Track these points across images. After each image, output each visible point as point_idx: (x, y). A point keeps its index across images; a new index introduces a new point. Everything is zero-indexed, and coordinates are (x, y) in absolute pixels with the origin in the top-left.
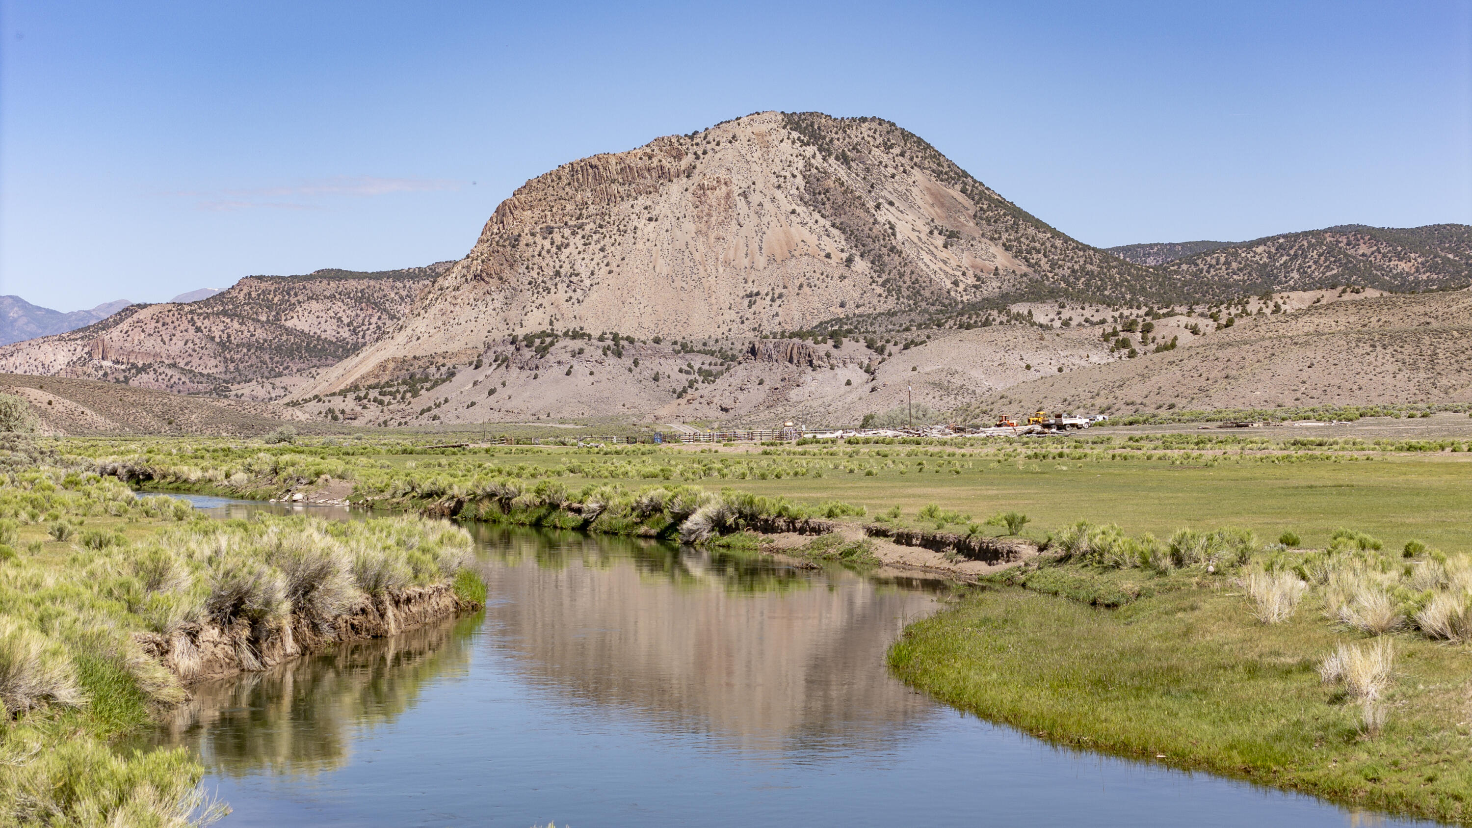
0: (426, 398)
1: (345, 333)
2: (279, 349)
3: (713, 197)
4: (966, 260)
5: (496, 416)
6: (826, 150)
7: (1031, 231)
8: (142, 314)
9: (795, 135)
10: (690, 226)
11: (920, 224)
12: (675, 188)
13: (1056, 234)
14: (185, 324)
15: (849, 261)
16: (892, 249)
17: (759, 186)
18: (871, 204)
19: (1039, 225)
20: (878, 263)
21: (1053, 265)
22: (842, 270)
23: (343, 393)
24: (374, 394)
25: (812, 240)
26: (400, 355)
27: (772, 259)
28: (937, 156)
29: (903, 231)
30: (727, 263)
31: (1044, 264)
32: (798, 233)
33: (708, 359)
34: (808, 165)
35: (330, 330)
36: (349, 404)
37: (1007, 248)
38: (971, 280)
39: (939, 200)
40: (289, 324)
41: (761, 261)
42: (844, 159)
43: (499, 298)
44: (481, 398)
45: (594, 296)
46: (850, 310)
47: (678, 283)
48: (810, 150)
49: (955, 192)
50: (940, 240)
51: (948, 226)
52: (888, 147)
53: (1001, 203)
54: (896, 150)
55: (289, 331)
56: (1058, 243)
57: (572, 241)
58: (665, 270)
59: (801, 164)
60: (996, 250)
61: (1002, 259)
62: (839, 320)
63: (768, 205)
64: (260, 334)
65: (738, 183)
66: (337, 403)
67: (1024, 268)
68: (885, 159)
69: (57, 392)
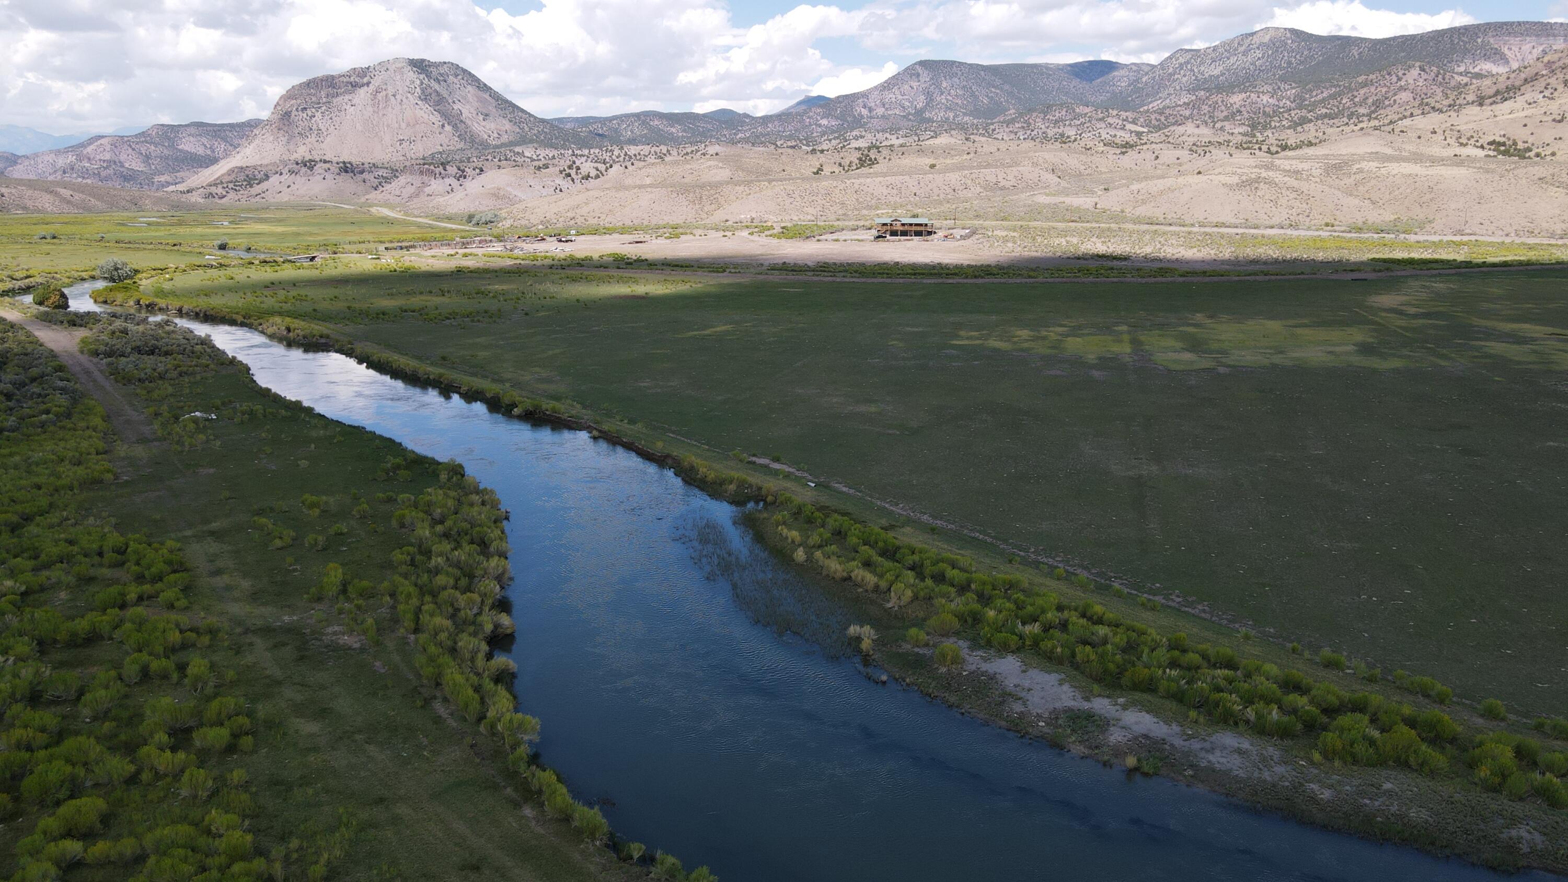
0: (257, 189)
3: (380, 96)
4: (493, 126)
6: (429, 77)
7: (520, 114)
8: (102, 141)
9: (415, 69)
10: (370, 109)
11: (472, 110)
12: (362, 91)
13: (530, 115)
14: (126, 147)
15: (443, 126)
16: (462, 121)
17: (400, 92)
18: (450, 101)
19: (523, 111)
20: (455, 127)
21: (530, 129)
22: (440, 129)
23: (216, 185)
24: (231, 185)
25: (426, 116)
26: (239, 165)
27: (408, 125)
28: (478, 80)
29: (465, 113)
31: (527, 129)
32: (420, 113)
33: (385, 171)
34: (422, 83)
35: (201, 151)
36: (220, 190)
37: (511, 121)
38: (496, 135)
39: (480, 100)
40: (180, 147)
41: (403, 125)
42: (439, 81)
43: (285, 139)
44: (285, 189)
45: (328, 139)
46: (445, 147)
47: (367, 134)
48: (422, 76)
49: (487, 96)
50: (481, 117)
51: (484, 111)
52: (456, 76)
53: (507, 101)
54: (460, 77)
55: (181, 151)
56: (532, 119)
57: (316, 114)
58: (360, 129)
59: (418, 82)
60: (506, 122)
62: (440, 153)
63: (404, 100)
64: (166, 151)
65: (391, 91)
66: (213, 190)
67: (518, 130)
68: (455, 81)
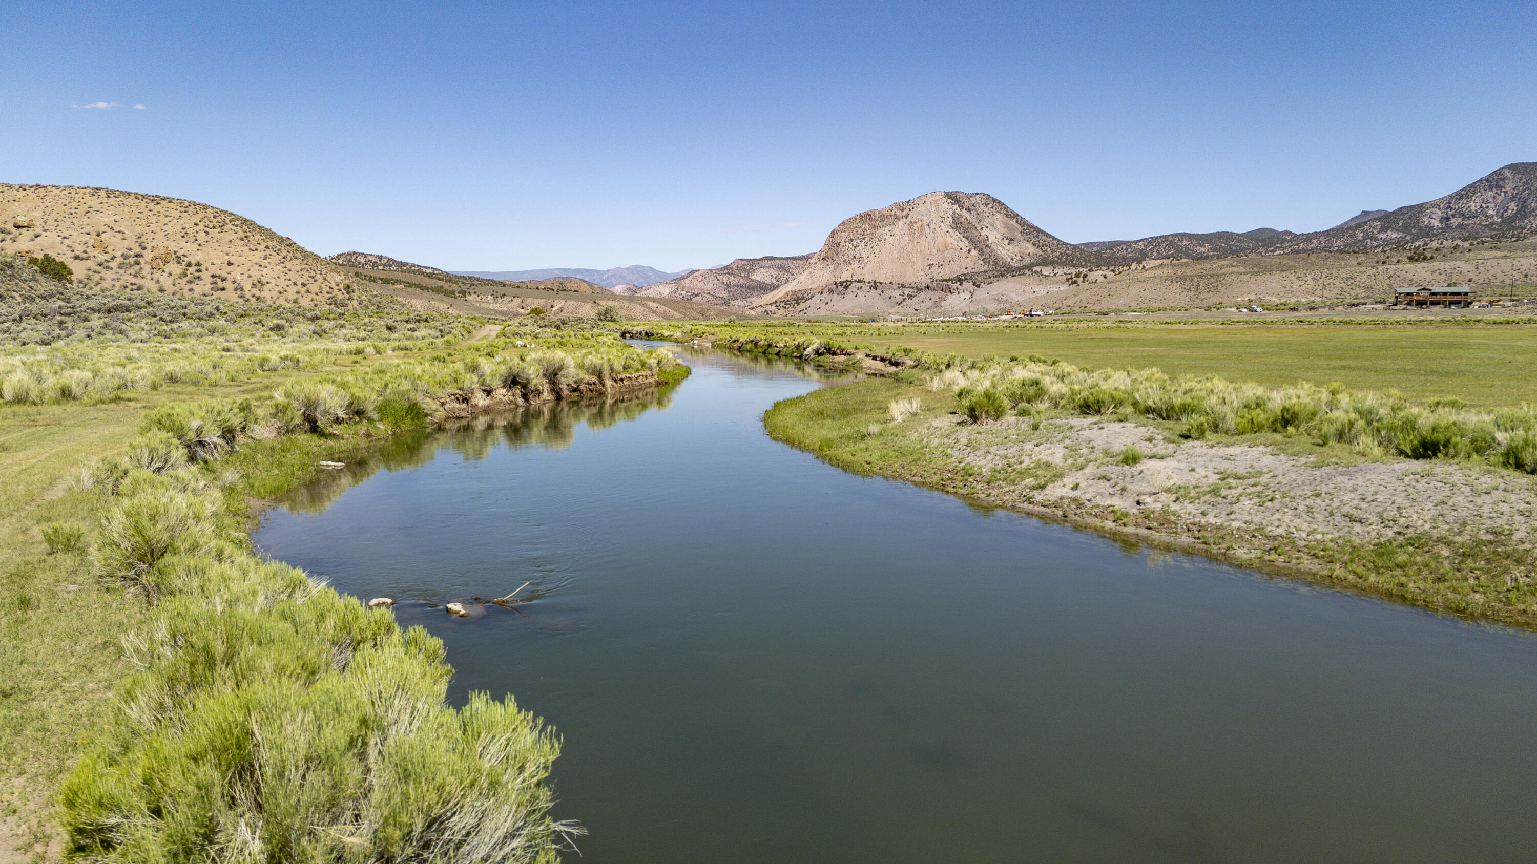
1: (774, 281)
2: (749, 287)
3: (916, 226)
4: (1017, 250)
5: (828, 313)
6: (961, 207)
8: (697, 274)
9: (949, 200)
10: (907, 238)
11: (999, 236)
12: (901, 223)
13: (1054, 239)
14: (713, 278)
15: (969, 251)
16: (987, 246)
17: (934, 221)
18: (979, 228)
19: (1048, 235)
20: (981, 251)
21: (1053, 251)
23: (771, 304)
24: (782, 304)
25: (955, 243)
26: (794, 289)
27: (938, 251)
28: (1006, 208)
30: (921, 252)
31: (1049, 251)
32: (949, 240)
33: (911, 290)
34: (954, 213)
35: (768, 280)
36: (773, 308)
37: (1034, 245)
38: (1019, 258)
39: (1007, 226)
40: (753, 277)
41: (934, 251)
42: (969, 210)
43: (832, 267)
44: (823, 306)
45: (868, 266)
46: (969, 270)
47: (902, 260)
48: (956, 206)
49: (1013, 222)
50: (1006, 242)
51: (1010, 236)
52: (987, 205)
53: (1032, 226)
54: (990, 206)
55: (752, 280)
56: (1055, 242)
57: (860, 244)
59: (951, 212)
60: (1029, 245)
61: (1031, 249)
63: (937, 228)
64: (742, 281)
65: (926, 220)
66: (769, 308)
67: (1041, 253)
68: (986, 209)
69: (660, 303)
